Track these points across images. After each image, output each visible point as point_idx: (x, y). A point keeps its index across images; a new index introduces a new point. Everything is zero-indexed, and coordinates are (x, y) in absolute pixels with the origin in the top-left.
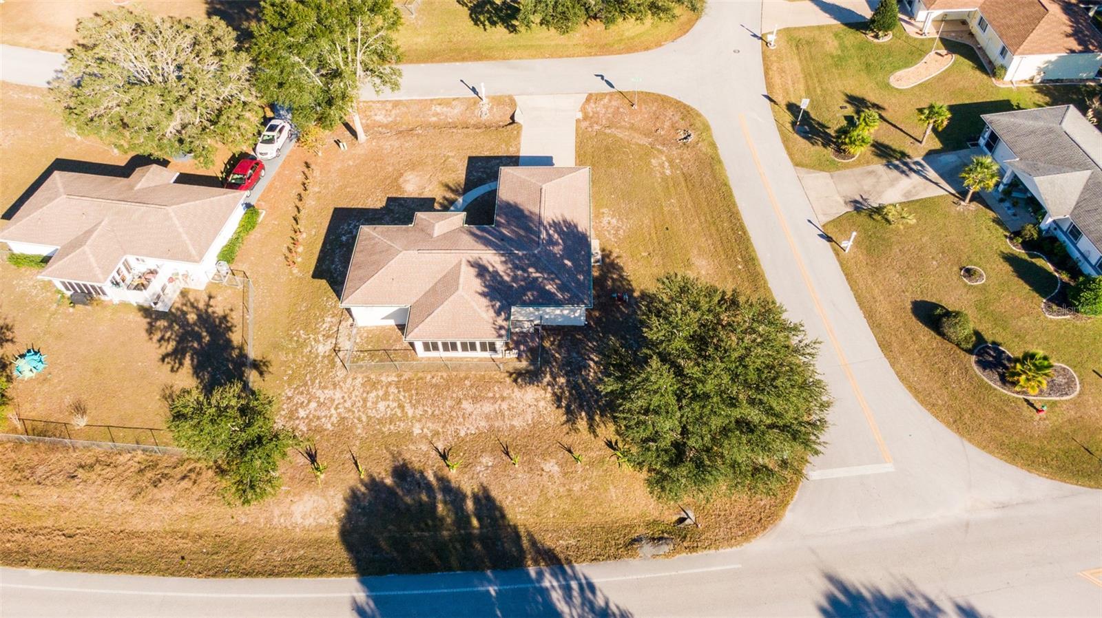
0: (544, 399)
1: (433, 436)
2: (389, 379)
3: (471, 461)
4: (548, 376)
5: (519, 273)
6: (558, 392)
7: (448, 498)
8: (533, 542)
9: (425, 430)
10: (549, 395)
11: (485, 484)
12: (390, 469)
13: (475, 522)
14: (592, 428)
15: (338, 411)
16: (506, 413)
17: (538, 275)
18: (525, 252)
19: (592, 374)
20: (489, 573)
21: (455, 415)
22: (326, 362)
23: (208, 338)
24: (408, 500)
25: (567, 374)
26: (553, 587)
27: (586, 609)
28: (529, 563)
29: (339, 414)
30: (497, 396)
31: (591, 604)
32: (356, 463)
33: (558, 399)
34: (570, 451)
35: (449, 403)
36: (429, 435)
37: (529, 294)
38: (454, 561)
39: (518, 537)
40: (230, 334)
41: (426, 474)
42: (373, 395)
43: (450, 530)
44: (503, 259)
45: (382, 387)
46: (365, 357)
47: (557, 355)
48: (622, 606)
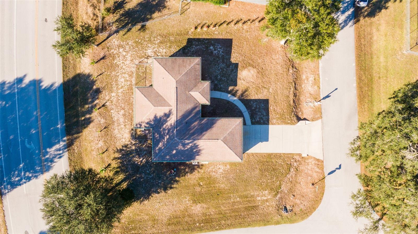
0: (126, 141)
1: (111, 101)
2: (133, 81)
3: (102, 115)
4: (135, 142)
5: (167, 132)
6: (129, 146)
7: (90, 108)
8: (76, 138)
9: (113, 97)
10: (127, 143)
11: (94, 121)
12: (99, 87)
13: (83, 118)
14: (115, 158)
15: (122, 64)
16: (120, 127)
17: (166, 139)
18: (175, 134)
19: (137, 159)
20: (65, 124)
21: (118, 108)
22: (143, 54)
23: (155, 3)
24: (89, 95)
25: (136, 150)
26: (60, 145)
27: (53, 156)
28: (68, 137)
29: (120, 64)
30: (126, 123)
31: (55, 157)
32: (101, 74)
33: (126, 146)
34: (106, 150)
35: (123, 105)
36: (111, 99)
37: (158, 136)
38: (68, 113)
39: (78, 133)
40: (158, 12)
41: (97, 100)
42: (127, 76)
43: (80, 110)
44: (173, 124)
45: (130, 79)
46: (143, 70)
47: (144, 146)
48: (54, 167)
